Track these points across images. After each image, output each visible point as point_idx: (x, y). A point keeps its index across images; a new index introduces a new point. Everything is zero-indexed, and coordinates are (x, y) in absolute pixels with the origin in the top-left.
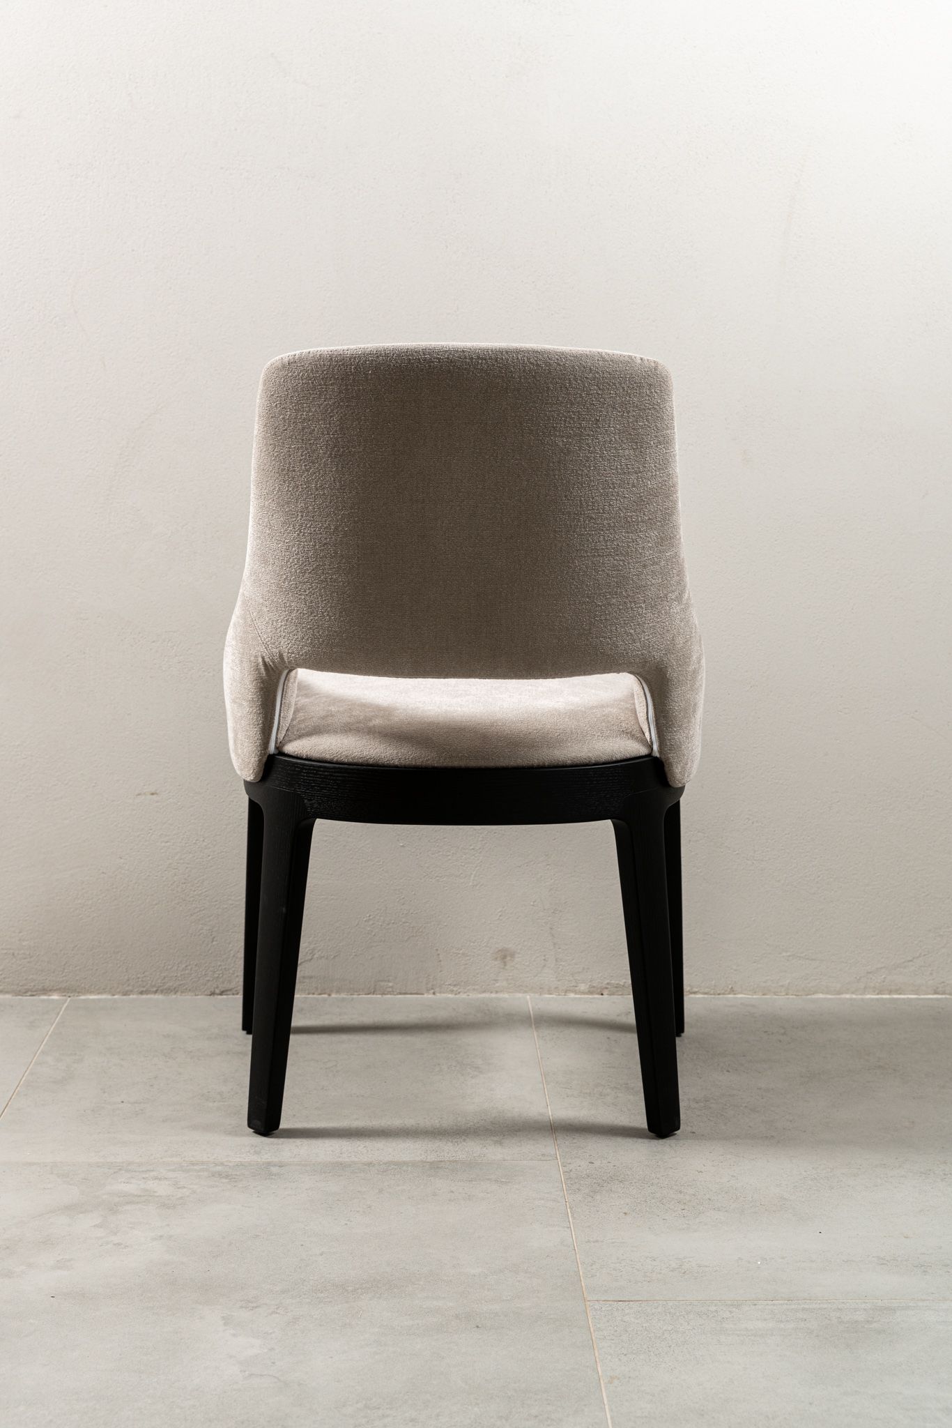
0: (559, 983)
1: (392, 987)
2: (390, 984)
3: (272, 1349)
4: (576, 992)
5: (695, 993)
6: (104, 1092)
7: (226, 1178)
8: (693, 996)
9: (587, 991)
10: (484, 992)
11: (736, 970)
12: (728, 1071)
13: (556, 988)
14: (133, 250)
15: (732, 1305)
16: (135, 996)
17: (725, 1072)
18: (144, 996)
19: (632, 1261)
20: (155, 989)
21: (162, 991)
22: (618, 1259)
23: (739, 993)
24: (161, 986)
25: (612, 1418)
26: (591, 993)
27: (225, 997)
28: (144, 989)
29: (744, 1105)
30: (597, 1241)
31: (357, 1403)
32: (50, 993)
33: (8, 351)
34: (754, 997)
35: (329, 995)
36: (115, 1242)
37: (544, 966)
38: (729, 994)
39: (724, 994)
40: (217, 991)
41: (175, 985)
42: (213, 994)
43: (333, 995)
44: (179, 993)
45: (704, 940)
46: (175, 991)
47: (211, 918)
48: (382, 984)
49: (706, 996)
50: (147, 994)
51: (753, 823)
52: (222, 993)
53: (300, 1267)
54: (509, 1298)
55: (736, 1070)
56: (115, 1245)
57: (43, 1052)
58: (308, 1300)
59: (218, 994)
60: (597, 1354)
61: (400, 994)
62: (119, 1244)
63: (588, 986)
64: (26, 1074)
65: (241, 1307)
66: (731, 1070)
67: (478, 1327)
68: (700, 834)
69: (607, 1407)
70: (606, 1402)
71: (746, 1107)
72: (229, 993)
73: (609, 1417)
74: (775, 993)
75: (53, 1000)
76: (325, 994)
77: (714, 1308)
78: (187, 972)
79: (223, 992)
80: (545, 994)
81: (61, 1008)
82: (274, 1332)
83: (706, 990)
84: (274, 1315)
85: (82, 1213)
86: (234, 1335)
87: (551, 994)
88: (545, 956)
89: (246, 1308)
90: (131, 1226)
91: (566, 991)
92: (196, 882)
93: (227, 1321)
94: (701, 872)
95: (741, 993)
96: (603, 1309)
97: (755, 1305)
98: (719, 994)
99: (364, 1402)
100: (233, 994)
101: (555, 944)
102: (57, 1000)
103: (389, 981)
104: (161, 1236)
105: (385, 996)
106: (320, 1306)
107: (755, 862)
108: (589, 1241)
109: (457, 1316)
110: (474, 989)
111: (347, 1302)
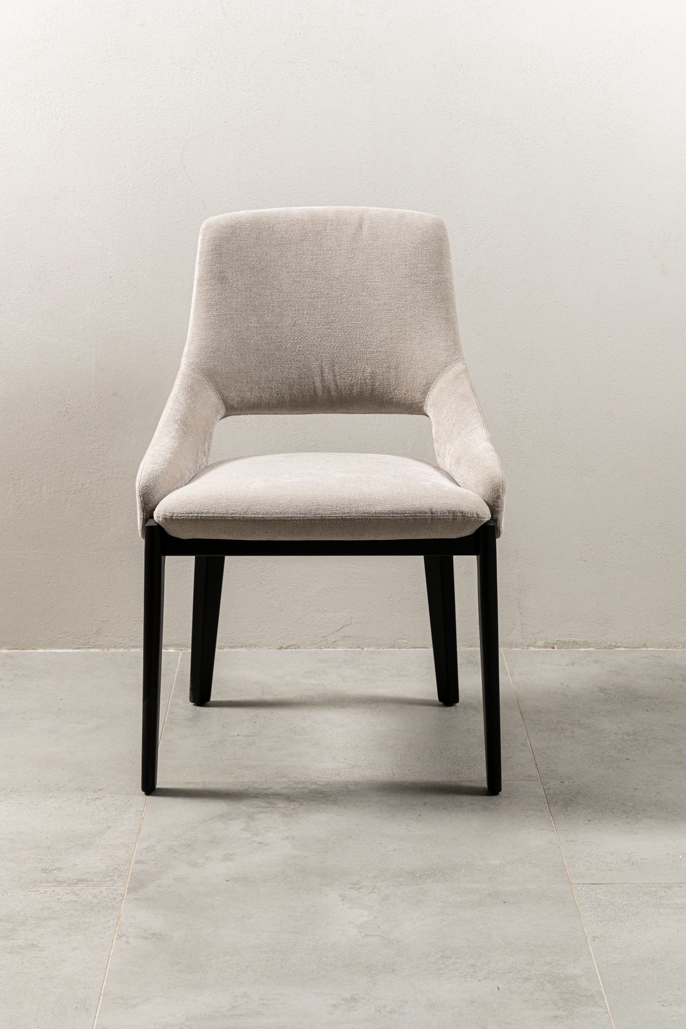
0: (523, 640)
1: (406, 643)
2: (405, 641)
3: (376, 917)
4: (535, 647)
5: (619, 647)
6: (224, 728)
7: (321, 794)
8: (616, 649)
9: (543, 646)
10: (471, 646)
11: (648, 631)
12: (647, 711)
13: (521, 644)
14: (226, 122)
15: (666, 887)
16: (227, 650)
17: (645, 712)
18: (233, 650)
19: (597, 855)
20: (241, 645)
21: (246, 646)
22: (588, 853)
23: (649, 647)
24: (245, 643)
25: (597, 964)
26: (545, 647)
27: (290, 650)
28: (233, 645)
29: (661, 738)
30: (573, 841)
31: (436, 954)
32: (167, 648)
33: (136, 196)
34: (660, 649)
35: (363, 649)
36: (258, 842)
37: (513, 628)
38: (643, 647)
39: (639, 648)
40: (284, 646)
41: (255, 643)
42: (281, 648)
43: (365, 649)
44: (257, 648)
45: (626, 610)
46: (255, 646)
47: (280, 596)
48: (399, 641)
49: (626, 649)
50: (235, 648)
51: (662, 529)
52: (286, 648)
53: (382, 860)
54: (521, 882)
55: (653, 710)
56: (259, 843)
57: (174, 696)
58: (392, 883)
59: (285, 648)
60: (582, 921)
61: (412, 648)
62: (262, 843)
63: (543, 642)
64: (167, 713)
65: (350, 888)
66: (649, 710)
67: (504, 902)
68: (625, 536)
69: (593, 957)
70: (592, 954)
71: (662, 739)
72: (292, 647)
73: (595, 963)
74: (675, 647)
75: (170, 652)
76: (359, 648)
77: (654, 889)
78: (263, 633)
79: (288, 647)
80: (514, 648)
81: (178, 660)
82: (375, 906)
83: (627, 645)
84: (372, 894)
85: (231, 820)
86: (349, 908)
87: (517, 648)
88: (513, 621)
89: (353, 888)
90: (265, 829)
91: (528, 646)
92: (270, 571)
93: (343, 898)
94: (625, 563)
95: (652, 647)
96: (583, 889)
97: (681, 887)
98: (635, 648)
99: (440, 954)
100: (296, 648)
101: (521, 613)
102: (173, 653)
103: (404, 639)
104: (287, 837)
105: (401, 649)
106: (401, 887)
107: (663, 556)
108: (568, 841)
109: (490, 895)
110: (464, 645)
111: (418, 885)
